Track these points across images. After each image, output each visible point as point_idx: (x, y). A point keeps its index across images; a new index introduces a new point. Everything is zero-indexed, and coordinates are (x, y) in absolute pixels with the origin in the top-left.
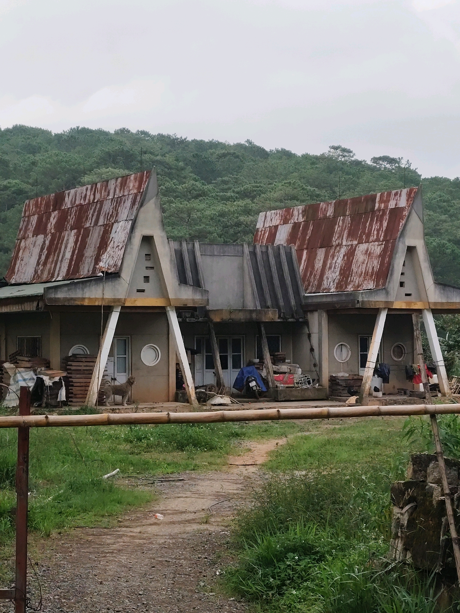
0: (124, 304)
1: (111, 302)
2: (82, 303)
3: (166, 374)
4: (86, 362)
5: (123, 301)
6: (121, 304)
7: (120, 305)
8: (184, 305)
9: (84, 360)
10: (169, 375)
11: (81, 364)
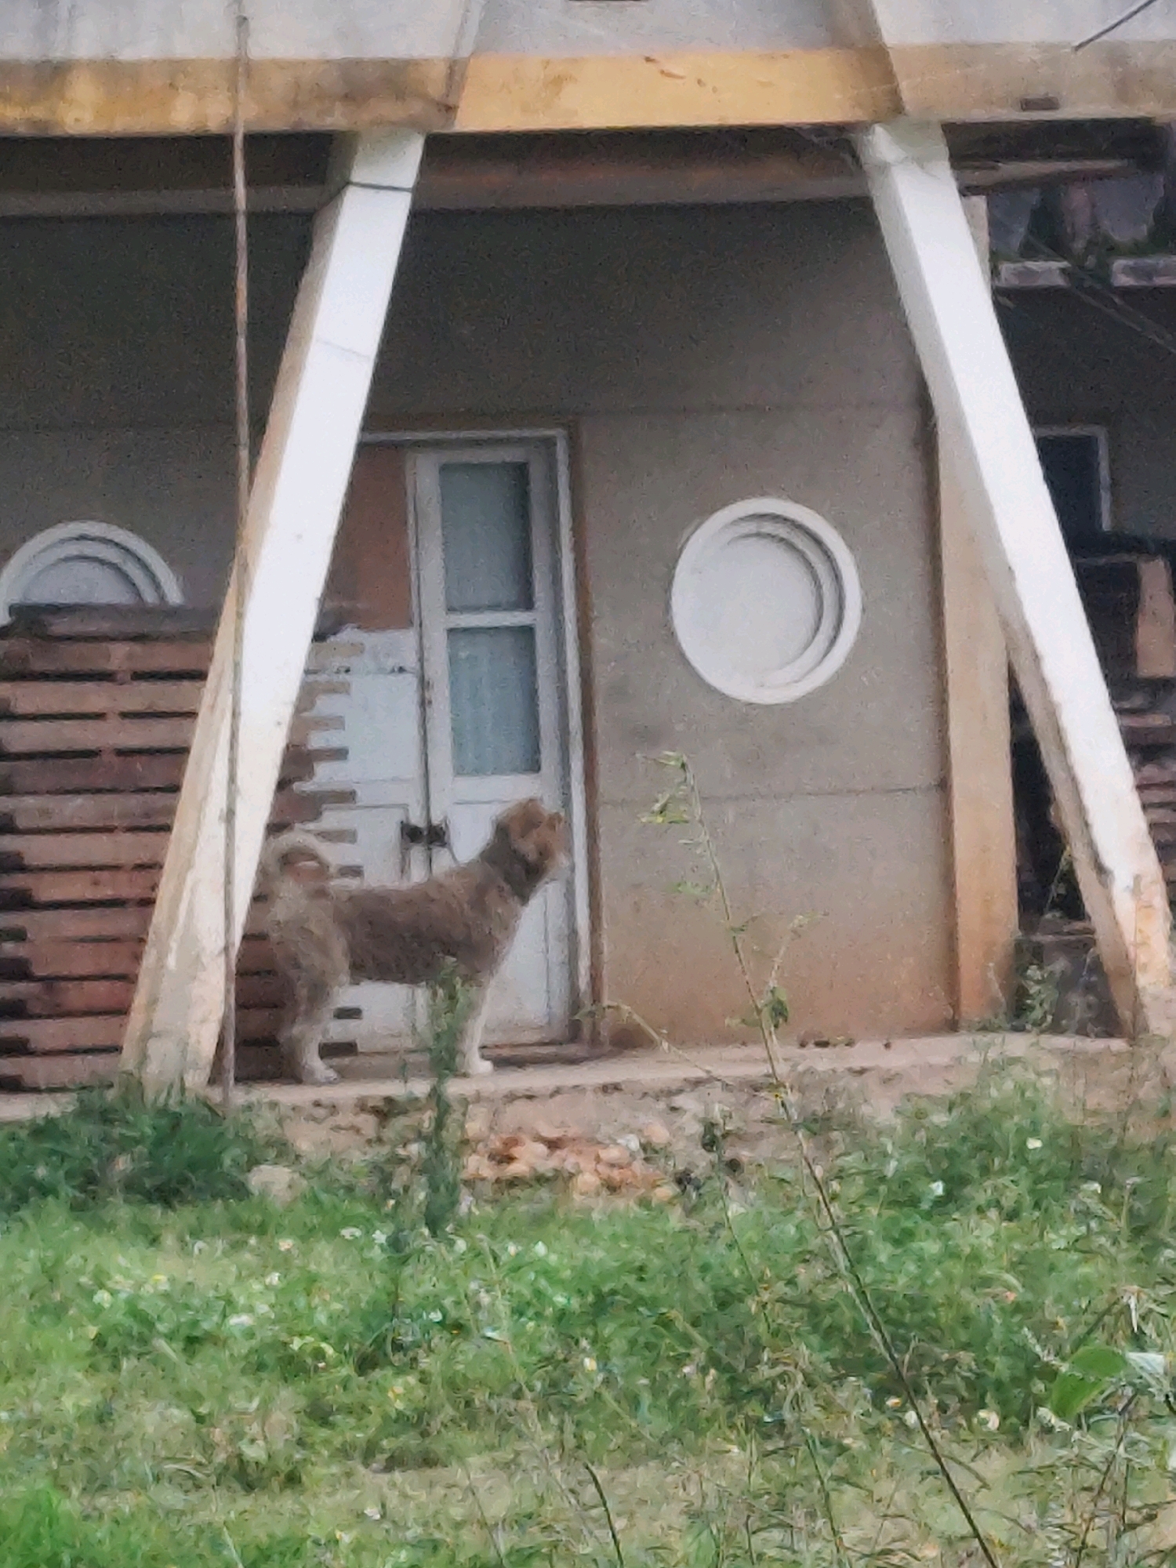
0: (450, 109)
1: (320, 94)
2: (38, 112)
3: (919, 773)
4: (139, 676)
5: (435, 90)
6: (416, 108)
7: (413, 124)
8: (1027, 105)
9: (119, 656)
10: (944, 785)
11: (94, 697)
